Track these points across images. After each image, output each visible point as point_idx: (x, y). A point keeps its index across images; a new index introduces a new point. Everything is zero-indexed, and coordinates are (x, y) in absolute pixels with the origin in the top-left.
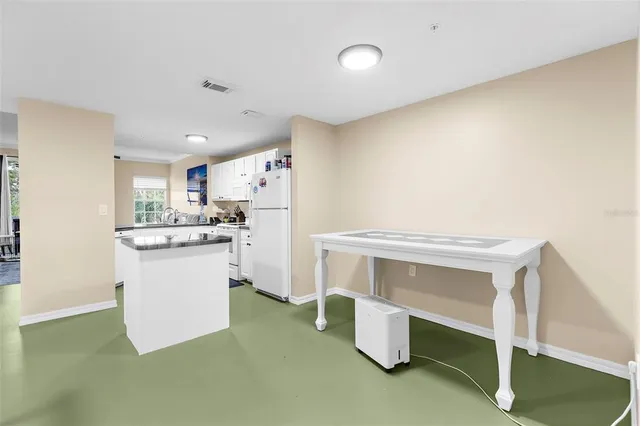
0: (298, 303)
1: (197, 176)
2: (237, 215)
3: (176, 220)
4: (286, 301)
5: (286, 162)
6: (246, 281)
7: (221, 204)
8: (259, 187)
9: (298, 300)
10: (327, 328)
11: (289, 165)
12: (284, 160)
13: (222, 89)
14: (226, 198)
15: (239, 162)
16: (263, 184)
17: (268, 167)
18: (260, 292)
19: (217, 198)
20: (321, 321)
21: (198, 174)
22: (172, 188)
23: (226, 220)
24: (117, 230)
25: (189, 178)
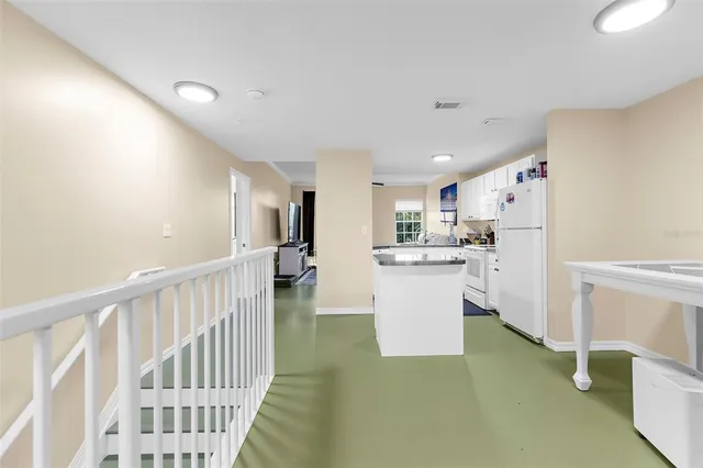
0: (556, 349)
1: (449, 196)
2: (488, 236)
3: (426, 241)
4: (541, 344)
5: (540, 171)
6: (494, 311)
7: (471, 223)
8: (506, 204)
9: (557, 346)
10: (591, 390)
11: (544, 175)
12: (538, 167)
13: (454, 106)
14: (475, 217)
15: (490, 175)
16: (511, 200)
17: (520, 179)
18: (507, 327)
19: (466, 218)
20: (581, 377)
21: (449, 192)
22: (428, 209)
23: (477, 242)
24: (374, 248)
25: (442, 198)
